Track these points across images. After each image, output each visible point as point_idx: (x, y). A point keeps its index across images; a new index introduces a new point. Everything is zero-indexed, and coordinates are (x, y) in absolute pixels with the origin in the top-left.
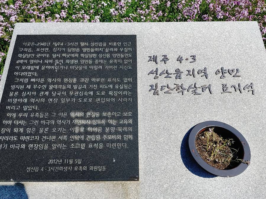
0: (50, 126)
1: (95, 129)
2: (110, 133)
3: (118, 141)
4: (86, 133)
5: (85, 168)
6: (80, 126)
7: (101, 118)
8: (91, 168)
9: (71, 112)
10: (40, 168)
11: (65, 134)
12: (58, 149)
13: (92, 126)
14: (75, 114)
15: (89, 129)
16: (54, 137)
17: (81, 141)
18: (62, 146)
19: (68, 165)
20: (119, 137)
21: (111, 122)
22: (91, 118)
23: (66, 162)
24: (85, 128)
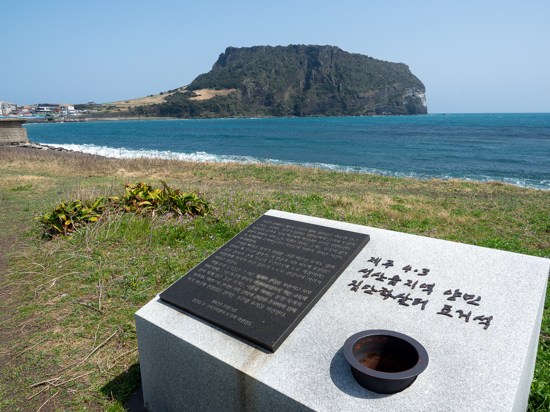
0: (234, 278)
1: (268, 293)
2: (278, 301)
3: (280, 309)
4: (259, 293)
5: (235, 317)
6: (257, 286)
7: (280, 286)
8: (240, 319)
9: (259, 274)
10: (203, 303)
11: (240, 287)
12: (227, 296)
13: (267, 289)
14: (261, 276)
15: (263, 291)
16: (231, 287)
17: (248, 297)
18: (232, 294)
19: (224, 309)
20: (284, 306)
21: (286, 292)
22: (271, 284)
23: (225, 307)
24: (260, 289)
